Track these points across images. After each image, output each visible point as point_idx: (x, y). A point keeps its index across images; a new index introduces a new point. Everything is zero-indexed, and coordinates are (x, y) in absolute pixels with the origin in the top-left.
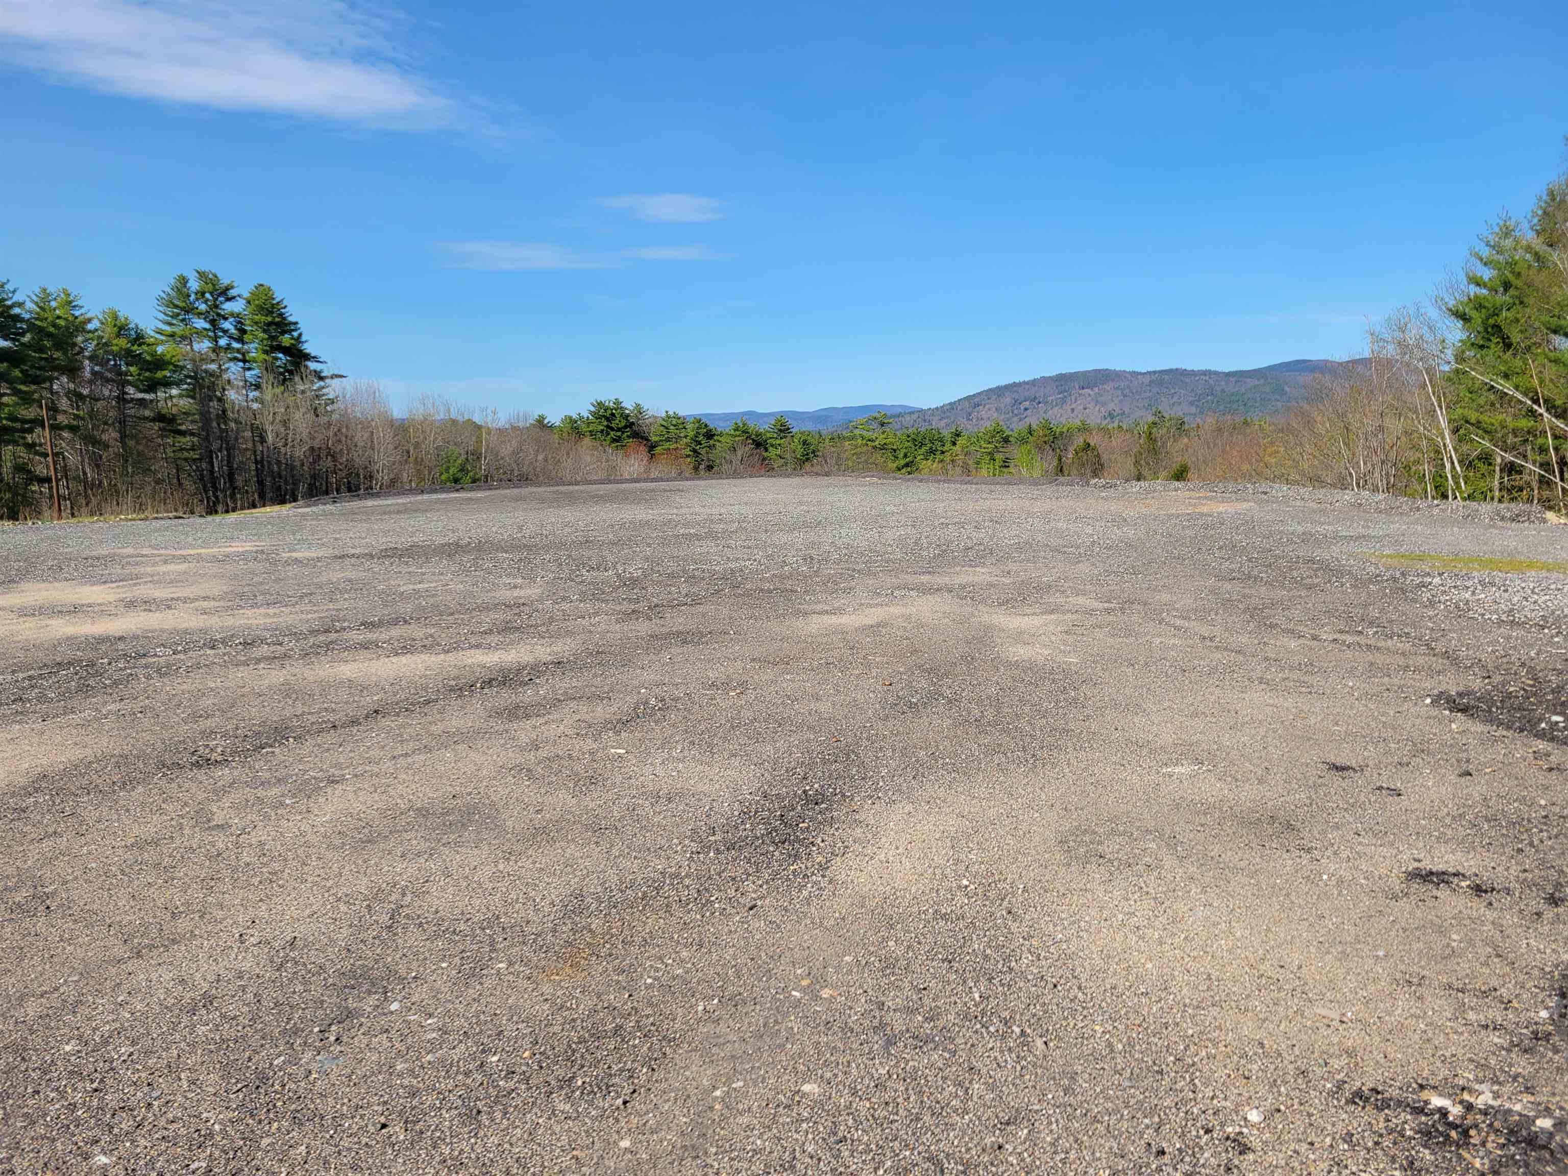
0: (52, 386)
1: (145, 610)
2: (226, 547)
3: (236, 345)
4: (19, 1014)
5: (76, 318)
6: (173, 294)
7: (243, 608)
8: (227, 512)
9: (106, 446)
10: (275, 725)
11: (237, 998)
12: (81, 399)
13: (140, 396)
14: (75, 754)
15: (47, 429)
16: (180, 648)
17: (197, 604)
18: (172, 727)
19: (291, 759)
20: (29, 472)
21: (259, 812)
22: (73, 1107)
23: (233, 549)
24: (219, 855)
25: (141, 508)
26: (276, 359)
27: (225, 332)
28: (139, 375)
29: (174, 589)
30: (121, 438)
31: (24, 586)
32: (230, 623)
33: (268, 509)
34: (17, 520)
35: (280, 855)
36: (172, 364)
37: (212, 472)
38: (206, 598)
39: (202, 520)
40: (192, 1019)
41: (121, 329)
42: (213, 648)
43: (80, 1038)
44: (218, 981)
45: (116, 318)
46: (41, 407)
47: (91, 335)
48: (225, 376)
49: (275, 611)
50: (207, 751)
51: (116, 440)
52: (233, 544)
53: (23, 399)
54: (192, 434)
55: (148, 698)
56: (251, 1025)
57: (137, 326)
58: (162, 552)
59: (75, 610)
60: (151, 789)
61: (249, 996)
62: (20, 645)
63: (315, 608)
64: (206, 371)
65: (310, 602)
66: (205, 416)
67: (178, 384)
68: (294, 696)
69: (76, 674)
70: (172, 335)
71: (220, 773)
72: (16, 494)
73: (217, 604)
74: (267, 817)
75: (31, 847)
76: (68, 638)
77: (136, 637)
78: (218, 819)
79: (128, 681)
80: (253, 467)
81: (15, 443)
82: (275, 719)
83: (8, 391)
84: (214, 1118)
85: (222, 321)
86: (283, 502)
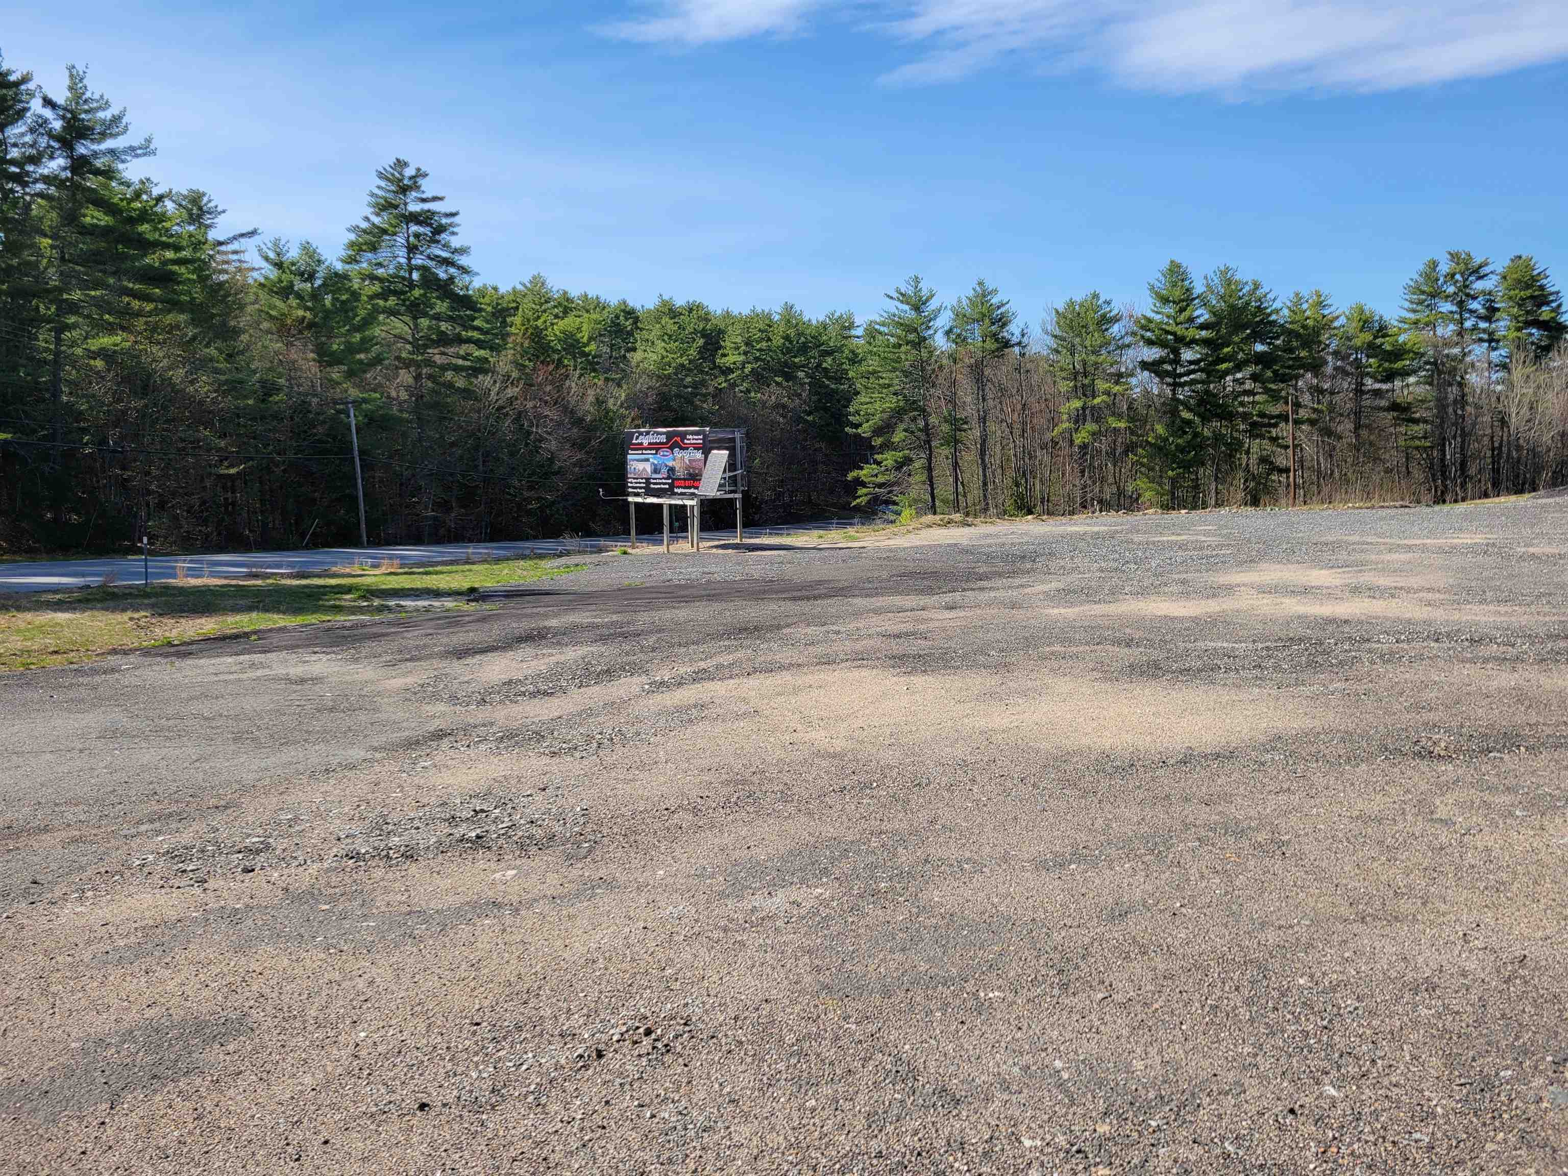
0: (1297, 383)
1: (1369, 596)
2: (1454, 538)
3: (1483, 325)
4: (1262, 937)
5: (1324, 317)
6: (1422, 280)
7: (1469, 603)
8: (1456, 501)
9: (1340, 438)
10: (1503, 730)
11: (1460, 995)
12: (1322, 394)
13: (1377, 386)
14: (1308, 723)
15: (1291, 423)
16: (1403, 637)
17: (1421, 594)
18: (1395, 714)
19: (1522, 770)
20: (1272, 463)
21: (1486, 817)
22: (1306, 1034)
23: (1461, 541)
24: (1442, 849)
25: (1368, 496)
26: (1531, 335)
27: (1472, 312)
28: (1379, 367)
29: (1398, 579)
30: (1356, 429)
31: (1263, 566)
32: (1456, 617)
33: (1502, 499)
34: (1258, 506)
35: (1508, 866)
36: (1413, 352)
37: (1443, 460)
38: (1430, 590)
39: (1429, 510)
40: (1414, 998)
41: (1365, 323)
42: (1437, 640)
43: (1312, 976)
44: (1441, 971)
45: (1362, 311)
46: (1287, 403)
47: (1336, 332)
48: (1468, 359)
49: (1506, 608)
50: (1429, 744)
51: (1350, 431)
52: (1462, 536)
53: (1272, 397)
54: (1426, 421)
55: (1371, 682)
56: (1475, 1027)
57: (1381, 317)
58: (1387, 540)
59: (1306, 591)
60: (1374, 770)
61: (1474, 998)
62: (1260, 618)
63: (1554, 611)
64: (1447, 356)
65: (1549, 602)
66: (1441, 404)
67: (1414, 372)
68: (1527, 703)
69: (1307, 650)
70: (1416, 323)
71: (1443, 768)
72: (1259, 483)
73: (1442, 597)
74: (1494, 824)
75: (1269, 797)
76: (1299, 617)
77: (1361, 622)
78: (1442, 812)
79: (1353, 663)
80: (1489, 454)
81: (1262, 437)
82: (1504, 723)
83: (1260, 390)
84: (1439, 1103)
85: (1470, 302)
86: (1520, 491)
